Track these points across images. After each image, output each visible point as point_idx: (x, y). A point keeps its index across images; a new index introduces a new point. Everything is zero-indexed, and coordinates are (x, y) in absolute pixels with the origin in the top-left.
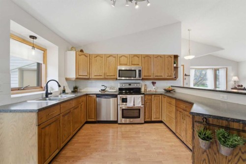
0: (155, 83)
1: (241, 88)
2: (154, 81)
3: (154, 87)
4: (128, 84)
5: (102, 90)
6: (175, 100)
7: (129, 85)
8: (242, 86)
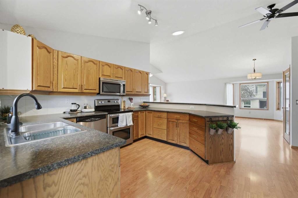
0: (132, 99)
1: (168, 102)
2: (131, 97)
3: (132, 104)
4: (107, 101)
5: (71, 111)
6: (166, 113)
7: (109, 101)
8: (168, 101)
